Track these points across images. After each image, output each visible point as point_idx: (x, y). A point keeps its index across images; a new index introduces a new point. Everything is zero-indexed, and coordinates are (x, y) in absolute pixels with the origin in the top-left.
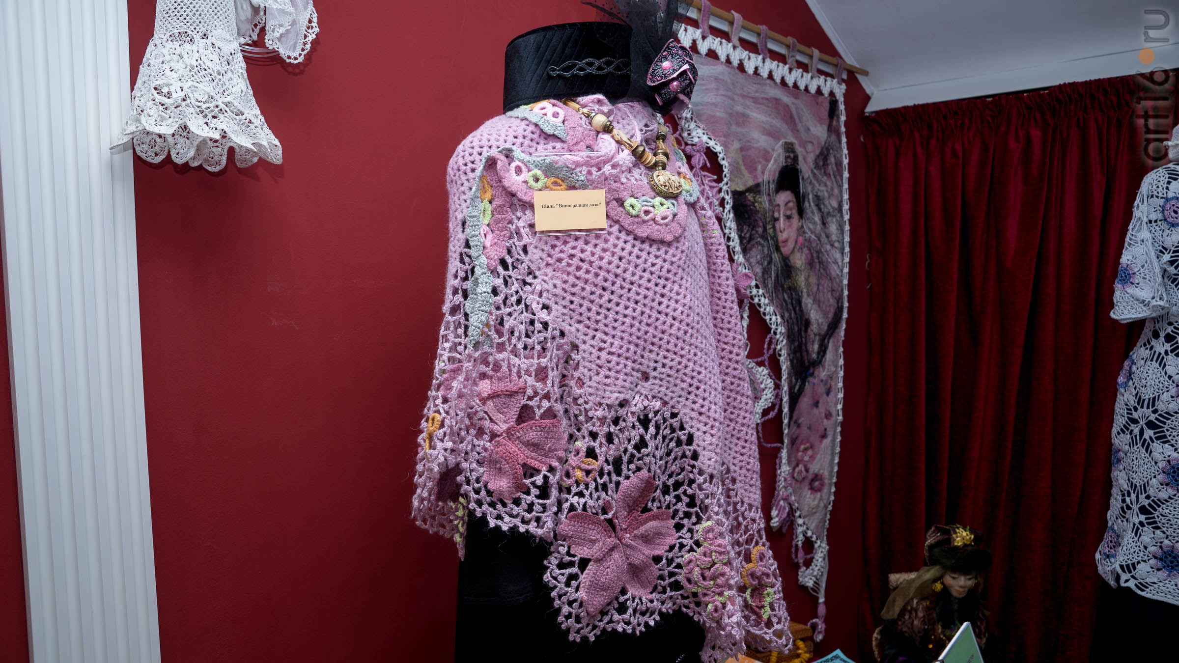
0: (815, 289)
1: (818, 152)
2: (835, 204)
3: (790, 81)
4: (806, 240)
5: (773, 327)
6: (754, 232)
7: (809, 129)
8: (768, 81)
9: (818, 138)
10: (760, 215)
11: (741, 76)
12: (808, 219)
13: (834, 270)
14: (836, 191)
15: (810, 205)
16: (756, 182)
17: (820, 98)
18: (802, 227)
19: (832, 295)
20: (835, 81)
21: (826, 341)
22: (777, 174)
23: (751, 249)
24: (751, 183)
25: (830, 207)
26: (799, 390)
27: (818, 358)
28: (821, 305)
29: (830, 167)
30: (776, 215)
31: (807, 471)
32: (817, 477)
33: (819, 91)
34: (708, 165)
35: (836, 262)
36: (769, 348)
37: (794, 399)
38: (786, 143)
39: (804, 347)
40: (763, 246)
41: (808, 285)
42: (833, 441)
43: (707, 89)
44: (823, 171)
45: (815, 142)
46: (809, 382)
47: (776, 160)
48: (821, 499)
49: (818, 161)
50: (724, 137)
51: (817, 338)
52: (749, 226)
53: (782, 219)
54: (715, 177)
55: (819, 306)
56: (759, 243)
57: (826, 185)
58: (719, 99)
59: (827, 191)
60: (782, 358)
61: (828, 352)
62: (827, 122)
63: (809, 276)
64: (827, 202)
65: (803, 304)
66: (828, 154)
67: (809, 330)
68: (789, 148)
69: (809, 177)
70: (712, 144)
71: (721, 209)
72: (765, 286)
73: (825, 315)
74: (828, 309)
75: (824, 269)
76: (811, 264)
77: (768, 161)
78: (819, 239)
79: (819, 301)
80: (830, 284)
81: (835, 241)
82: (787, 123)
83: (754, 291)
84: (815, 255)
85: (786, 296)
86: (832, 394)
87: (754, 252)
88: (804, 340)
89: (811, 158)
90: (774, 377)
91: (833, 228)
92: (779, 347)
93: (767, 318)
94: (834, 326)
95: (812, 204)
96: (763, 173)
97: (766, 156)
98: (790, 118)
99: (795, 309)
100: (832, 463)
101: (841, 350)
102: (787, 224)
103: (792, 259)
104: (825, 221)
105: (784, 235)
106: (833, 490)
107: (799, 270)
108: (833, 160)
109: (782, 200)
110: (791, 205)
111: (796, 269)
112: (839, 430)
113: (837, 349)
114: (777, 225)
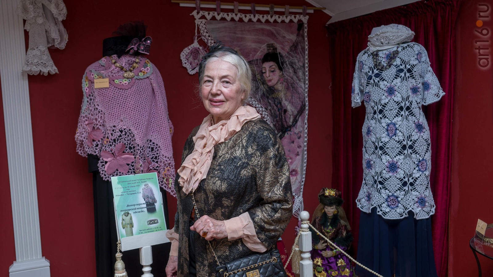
0: (290, 98)
1: (291, 45)
2: (301, 64)
3: (272, 20)
4: (285, 79)
7: (285, 37)
8: (257, 23)
11: (240, 24)
12: (286, 71)
13: (300, 90)
14: (302, 59)
16: (249, 60)
17: (292, 24)
18: (283, 74)
19: (299, 100)
20: (302, 16)
25: (299, 66)
26: (280, 136)
27: (292, 124)
28: (294, 104)
29: (298, 50)
30: (264, 71)
32: (293, 170)
33: (291, 21)
35: (301, 87)
38: (268, 44)
39: (284, 120)
41: (286, 96)
42: (303, 157)
44: (295, 52)
45: (289, 41)
47: (262, 51)
48: (296, 179)
49: (292, 48)
51: (292, 116)
53: (267, 73)
55: (292, 104)
57: (296, 57)
59: (297, 60)
61: (298, 122)
62: (297, 33)
63: (286, 93)
64: (297, 64)
65: (282, 104)
66: (297, 45)
67: (287, 113)
68: (269, 46)
69: (286, 55)
72: (255, 97)
73: (296, 108)
74: (297, 105)
75: (295, 90)
76: (287, 88)
78: (292, 78)
79: (293, 102)
80: (298, 96)
81: (301, 79)
82: (269, 37)
84: (290, 85)
85: (270, 101)
86: (301, 139)
88: (283, 118)
91: (300, 74)
94: (301, 111)
95: (288, 65)
96: (253, 57)
97: (255, 51)
98: (271, 35)
99: (277, 106)
100: (302, 166)
101: (306, 121)
102: (271, 74)
103: (276, 87)
104: (296, 71)
105: (269, 78)
106: (304, 176)
107: (280, 91)
108: (300, 47)
109: (267, 65)
110: (274, 67)
111: (278, 91)
112: (306, 153)
113: (304, 121)
114: (264, 75)
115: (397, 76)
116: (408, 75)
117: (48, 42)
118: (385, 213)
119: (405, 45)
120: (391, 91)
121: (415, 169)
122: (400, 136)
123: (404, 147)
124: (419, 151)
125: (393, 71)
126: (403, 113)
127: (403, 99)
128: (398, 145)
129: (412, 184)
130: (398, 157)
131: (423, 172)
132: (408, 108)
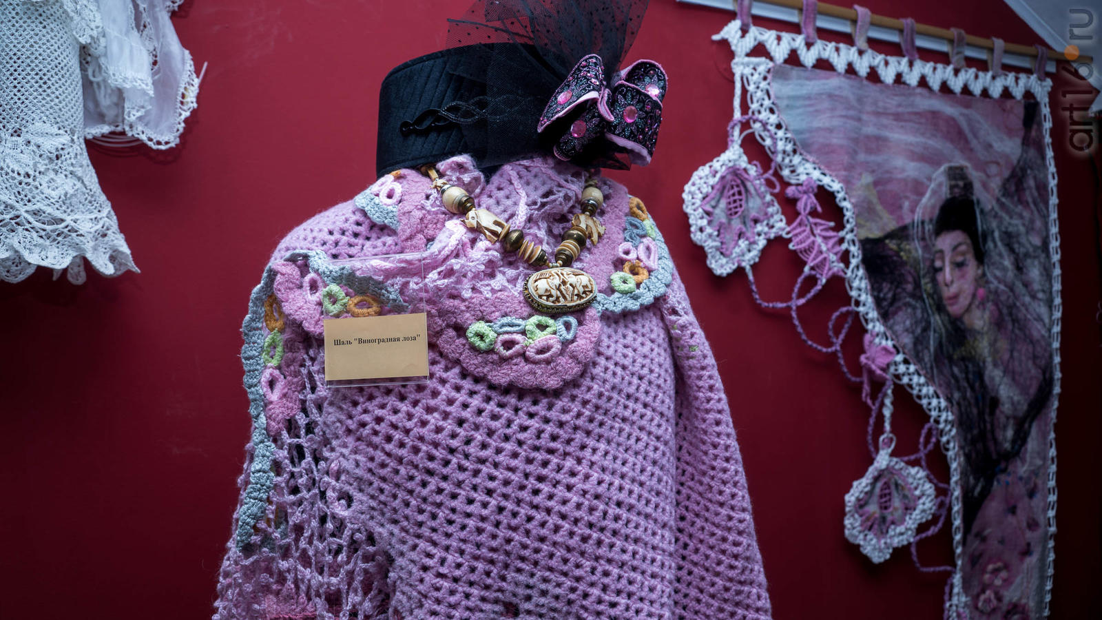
0: (1006, 356)
1: (1007, 174)
2: (1037, 241)
3: (956, 84)
4: (990, 292)
5: (934, 414)
6: (899, 290)
7: (990, 146)
8: (919, 90)
9: (1007, 157)
10: (908, 268)
11: (872, 89)
12: (993, 264)
13: (1037, 330)
14: (1038, 224)
15: (996, 246)
16: (901, 224)
17: (1009, 104)
18: (984, 275)
19: (1034, 363)
20: (1033, 77)
21: (1026, 425)
22: (937, 212)
23: (895, 313)
24: (892, 225)
25: (1028, 246)
26: (981, 493)
27: (1013, 448)
28: (1017, 377)
29: (1027, 193)
30: (938, 264)
32: (1016, 608)
33: (1006, 93)
34: (819, 209)
35: (1040, 319)
36: (927, 441)
37: (972, 506)
38: (950, 168)
39: (989, 436)
40: (914, 308)
41: (995, 352)
42: (1042, 559)
43: (817, 111)
44: (1016, 198)
45: (1002, 162)
46: (998, 481)
47: (934, 192)
49: (1007, 186)
50: (845, 170)
51: (1012, 422)
52: (892, 283)
53: (947, 269)
54: (832, 224)
55: (1014, 379)
56: (908, 305)
57: (1021, 217)
58: (836, 122)
59: (1024, 225)
60: (951, 454)
61: (1029, 440)
62: (1022, 133)
63: (995, 341)
64: (1023, 240)
65: (986, 379)
66: (1023, 176)
67: (998, 412)
68: (956, 174)
69: (993, 209)
70: (826, 181)
71: (842, 265)
72: (919, 360)
73: (1024, 390)
74: (1028, 383)
75: (1020, 329)
76: (999, 324)
77: (922, 194)
78: (1012, 290)
79: (1014, 372)
80: (1031, 349)
81: (1038, 291)
82: (952, 141)
83: (902, 368)
84: (1005, 311)
85: (956, 370)
86: (1038, 497)
87: (900, 317)
88: (988, 426)
89: (996, 184)
90: (935, 481)
91: (1035, 273)
92: (944, 439)
93: (924, 402)
94: (1038, 404)
95: (999, 244)
96: (913, 211)
98: (957, 134)
99: (973, 388)
100: (1040, 590)
101: (1052, 436)
102: (957, 274)
103: (966, 319)
104: (1021, 265)
105: (952, 289)
107: (979, 333)
108: (1031, 183)
109: (949, 243)
110: (963, 248)
111: (974, 333)
112: (1051, 544)
113: (1045, 436)
114: (940, 277)
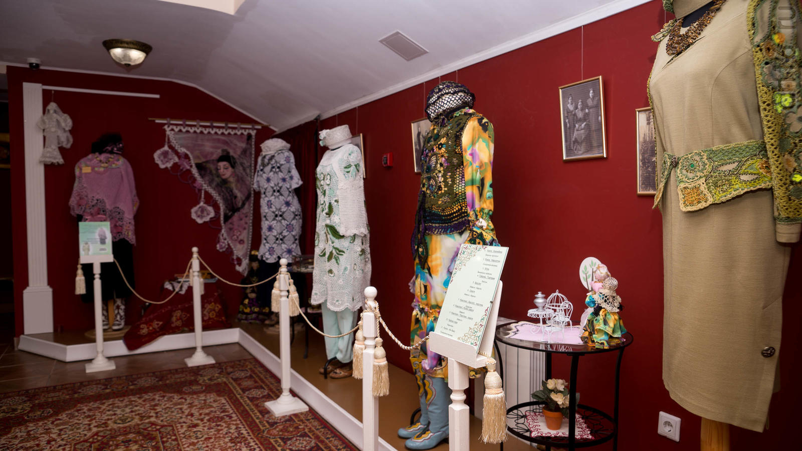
0: (240, 188)
1: (242, 150)
2: (249, 164)
3: (226, 133)
4: (236, 174)
6: (206, 173)
7: (236, 145)
8: (215, 134)
9: (241, 147)
10: (209, 168)
12: (237, 168)
13: (247, 183)
14: (250, 161)
16: (207, 160)
17: (243, 136)
18: (234, 171)
19: (247, 190)
20: (251, 130)
21: (245, 202)
22: (218, 158)
23: (205, 177)
24: (204, 160)
26: (231, 215)
27: (241, 206)
29: (248, 154)
30: (219, 168)
31: (238, 237)
32: (241, 240)
33: (242, 134)
34: (185, 157)
35: (248, 181)
36: (213, 202)
37: (227, 218)
38: (223, 149)
40: (210, 176)
41: (236, 186)
42: (249, 230)
43: (186, 140)
44: (245, 155)
46: (236, 213)
47: (217, 154)
48: (243, 247)
49: (242, 153)
50: (191, 150)
51: (241, 201)
53: (222, 169)
54: (188, 160)
55: (241, 193)
56: (208, 175)
57: (245, 159)
58: (191, 142)
59: (246, 161)
61: (246, 205)
62: (247, 142)
63: (237, 184)
64: (246, 164)
65: (233, 192)
66: (247, 151)
67: (237, 199)
69: (237, 157)
70: (187, 152)
71: (190, 167)
72: (211, 186)
73: (244, 195)
75: (243, 182)
76: (238, 181)
78: (242, 174)
80: (246, 187)
81: (249, 175)
82: (223, 144)
83: (206, 187)
84: (240, 179)
85: (223, 189)
86: (248, 217)
88: (234, 202)
89: (239, 152)
90: (216, 210)
91: (248, 171)
94: (248, 198)
95: (239, 165)
96: (211, 158)
97: (212, 154)
98: (226, 143)
99: (229, 193)
100: (248, 238)
101: (252, 205)
102: (225, 170)
103: (229, 180)
104: (245, 169)
105: (223, 173)
106: (250, 245)
107: (232, 182)
109: (222, 164)
110: (227, 165)
111: (230, 182)
112: (251, 228)
113: (249, 205)
114: (219, 171)
115: (271, 171)
116: (277, 170)
117: (59, 144)
118: (267, 259)
119: (280, 152)
120: (268, 180)
121: (284, 230)
122: (274, 209)
123: (276, 216)
124: (288, 219)
125: (270, 167)
126: (275, 194)
127: (275, 185)
128: (273, 214)
129: (281, 240)
130: (273, 222)
131: (290, 232)
132: (278, 191)
